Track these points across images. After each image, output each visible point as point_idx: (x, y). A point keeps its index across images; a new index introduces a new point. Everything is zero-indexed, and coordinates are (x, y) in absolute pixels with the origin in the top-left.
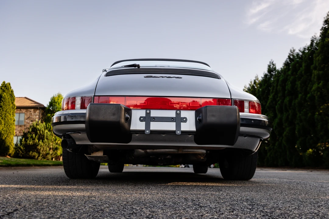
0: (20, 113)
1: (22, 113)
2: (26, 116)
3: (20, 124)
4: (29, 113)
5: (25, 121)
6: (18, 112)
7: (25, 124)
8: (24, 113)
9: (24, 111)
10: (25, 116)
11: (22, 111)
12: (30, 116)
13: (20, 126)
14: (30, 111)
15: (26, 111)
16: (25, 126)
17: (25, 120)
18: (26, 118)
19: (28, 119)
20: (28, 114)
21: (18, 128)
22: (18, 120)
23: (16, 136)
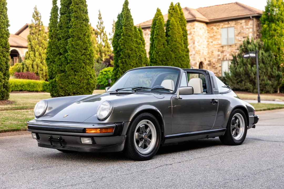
0: (228, 27)
1: (231, 27)
2: (236, 31)
3: (230, 44)
4: (239, 26)
5: (235, 38)
6: (226, 26)
7: (236, 42)
8: (234, 27)
9: (232, 23)
10: (234, 31)
11: (231, 24)
12: (241, 31)
13: (230, 46)
14: (241, 23)
15: (235, 24)
16: (236, 45)
17: (235, 36)
18: (237, 34)
19: (240, 35)
20: (239, 28)
21: (228, 49)
22: (227, 37)
23: (226, 60)
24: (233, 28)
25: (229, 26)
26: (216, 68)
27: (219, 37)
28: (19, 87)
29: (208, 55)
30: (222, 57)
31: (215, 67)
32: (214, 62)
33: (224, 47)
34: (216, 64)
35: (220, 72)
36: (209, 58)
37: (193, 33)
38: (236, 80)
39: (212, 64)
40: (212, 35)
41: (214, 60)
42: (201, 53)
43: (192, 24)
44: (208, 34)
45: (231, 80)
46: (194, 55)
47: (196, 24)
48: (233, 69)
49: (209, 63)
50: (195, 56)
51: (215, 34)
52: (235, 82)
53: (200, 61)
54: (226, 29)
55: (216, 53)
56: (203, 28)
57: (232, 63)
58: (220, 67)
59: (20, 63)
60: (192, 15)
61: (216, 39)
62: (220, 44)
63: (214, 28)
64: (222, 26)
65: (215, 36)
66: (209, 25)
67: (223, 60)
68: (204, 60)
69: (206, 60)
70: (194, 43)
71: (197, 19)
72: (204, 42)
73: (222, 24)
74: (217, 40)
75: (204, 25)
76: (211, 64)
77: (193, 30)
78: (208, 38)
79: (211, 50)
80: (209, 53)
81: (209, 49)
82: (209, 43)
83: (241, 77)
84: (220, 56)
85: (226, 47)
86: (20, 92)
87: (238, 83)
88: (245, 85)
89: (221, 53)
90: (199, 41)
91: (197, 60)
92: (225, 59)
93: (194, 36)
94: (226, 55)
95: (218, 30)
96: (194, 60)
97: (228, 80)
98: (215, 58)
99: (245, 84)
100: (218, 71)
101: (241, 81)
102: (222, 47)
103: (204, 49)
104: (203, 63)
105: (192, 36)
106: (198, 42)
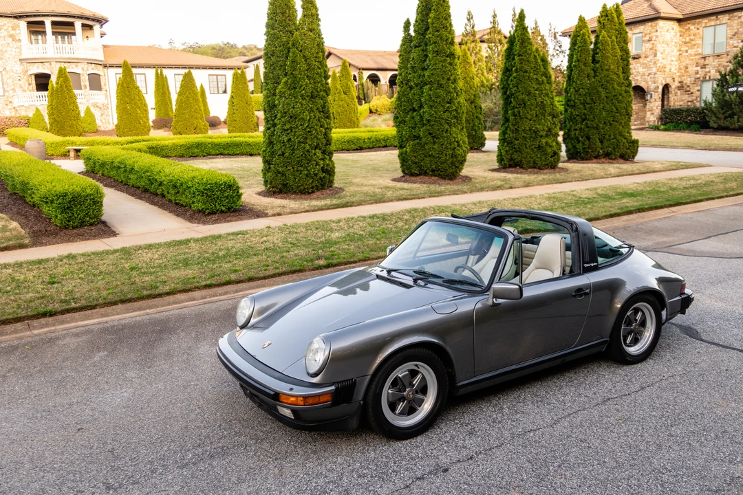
0: (715, 25)
1: (720, 24)
2: (729, 32)
3: (717, 52)
4: (735, 23)
5: (727, 43)
6: (713, 23)
7: (729, 50)
8: (726, 23)
9: (724, 18)
10: (727, 30)
11: (721, 19)
12: (738, 30)
13: (718, 56)
14: (739, 17)
15: (729, 19)
16: (728, 55)
17: (727, 39)
18: (731, 36)
19: (736, 37)
20: (734, 25)
21: (714, 61)
22: (713, 42)
23: (710, 79)
24: (725, 26)
25: (718, 22)
26: (692, 93)
27: (699, 42)
28: (382, 141)
29: (678, 72)
30: (703, 75)
31: (689, 91)
32: (688, 84)
33: (707, 58)
34: (691, 86)
35: (698, 99)
36: (680, 76)
37: (654, 38)
38: (724, 113)
39: (685, 87)
40: (687, 40)
41: (688, 81)
42: (667, 70)
43: (653, 24)
44: (681, 38)
45: (715, 114)
46: (655, 74)
47: (661, 23)
48: (719, 95)
49: (679, 85)
50: (656, 76)
51: (692, 37)
52: (720, 116)
53: (664, 83)
54: (713, 27)
55: (693, 69)
56: (673, 29)
57: (718, 85)
58: (698, 91)
59: (390, 98)
60: (655, 9)
61: (695, 45)
62: (699, 54)
63: (692, 27)
64: (706, 23)
65: (692, 40)
66: (682, 23)
67: (704, 80)
68: (672, 81)
69: (674, 81)
70: (655, 55)
71: (662, 15)
72: (673, 51)
73: (705, 21)
74: (696, 47)
75: (675, 25)
76: (683, 87)
77: (655, 34)
78: (680, 45)
79: (684, 64)
80: (680, 69)
81: (681, 62)
82: (681, 52)
83: (731, 109)
84: (700, 73)
85: (711, 58)
86: (384, 149)
87: (726, 118)
88: (738, 122)
89: (702, 68)
90: (664, 51)
91: (660, 82)
92: (708, 78)
93: (656, 43)
94: (709, 72)
95: (698, 31)
96: (655, 83)
97: (710, 114)
98: (690, 76)
99: (738, 119)
100: (694, 98)
101: (731, 116)
102: (704, 58)
103: (672, 63)
104: (670, 86)
105: (653, 44)
106: (662, 53)
